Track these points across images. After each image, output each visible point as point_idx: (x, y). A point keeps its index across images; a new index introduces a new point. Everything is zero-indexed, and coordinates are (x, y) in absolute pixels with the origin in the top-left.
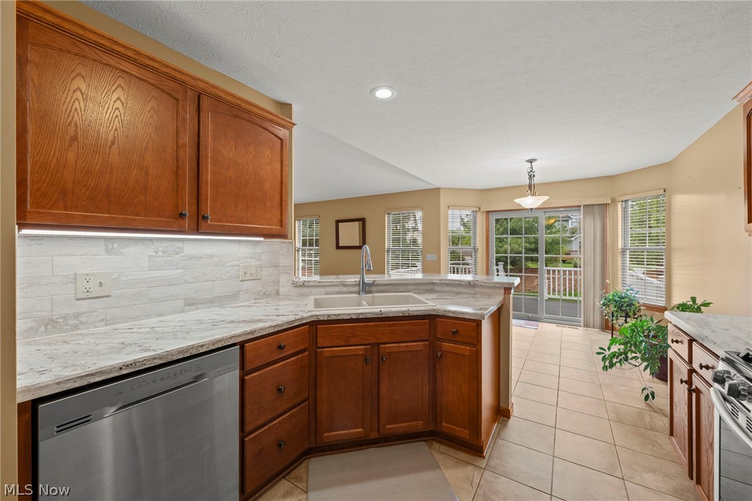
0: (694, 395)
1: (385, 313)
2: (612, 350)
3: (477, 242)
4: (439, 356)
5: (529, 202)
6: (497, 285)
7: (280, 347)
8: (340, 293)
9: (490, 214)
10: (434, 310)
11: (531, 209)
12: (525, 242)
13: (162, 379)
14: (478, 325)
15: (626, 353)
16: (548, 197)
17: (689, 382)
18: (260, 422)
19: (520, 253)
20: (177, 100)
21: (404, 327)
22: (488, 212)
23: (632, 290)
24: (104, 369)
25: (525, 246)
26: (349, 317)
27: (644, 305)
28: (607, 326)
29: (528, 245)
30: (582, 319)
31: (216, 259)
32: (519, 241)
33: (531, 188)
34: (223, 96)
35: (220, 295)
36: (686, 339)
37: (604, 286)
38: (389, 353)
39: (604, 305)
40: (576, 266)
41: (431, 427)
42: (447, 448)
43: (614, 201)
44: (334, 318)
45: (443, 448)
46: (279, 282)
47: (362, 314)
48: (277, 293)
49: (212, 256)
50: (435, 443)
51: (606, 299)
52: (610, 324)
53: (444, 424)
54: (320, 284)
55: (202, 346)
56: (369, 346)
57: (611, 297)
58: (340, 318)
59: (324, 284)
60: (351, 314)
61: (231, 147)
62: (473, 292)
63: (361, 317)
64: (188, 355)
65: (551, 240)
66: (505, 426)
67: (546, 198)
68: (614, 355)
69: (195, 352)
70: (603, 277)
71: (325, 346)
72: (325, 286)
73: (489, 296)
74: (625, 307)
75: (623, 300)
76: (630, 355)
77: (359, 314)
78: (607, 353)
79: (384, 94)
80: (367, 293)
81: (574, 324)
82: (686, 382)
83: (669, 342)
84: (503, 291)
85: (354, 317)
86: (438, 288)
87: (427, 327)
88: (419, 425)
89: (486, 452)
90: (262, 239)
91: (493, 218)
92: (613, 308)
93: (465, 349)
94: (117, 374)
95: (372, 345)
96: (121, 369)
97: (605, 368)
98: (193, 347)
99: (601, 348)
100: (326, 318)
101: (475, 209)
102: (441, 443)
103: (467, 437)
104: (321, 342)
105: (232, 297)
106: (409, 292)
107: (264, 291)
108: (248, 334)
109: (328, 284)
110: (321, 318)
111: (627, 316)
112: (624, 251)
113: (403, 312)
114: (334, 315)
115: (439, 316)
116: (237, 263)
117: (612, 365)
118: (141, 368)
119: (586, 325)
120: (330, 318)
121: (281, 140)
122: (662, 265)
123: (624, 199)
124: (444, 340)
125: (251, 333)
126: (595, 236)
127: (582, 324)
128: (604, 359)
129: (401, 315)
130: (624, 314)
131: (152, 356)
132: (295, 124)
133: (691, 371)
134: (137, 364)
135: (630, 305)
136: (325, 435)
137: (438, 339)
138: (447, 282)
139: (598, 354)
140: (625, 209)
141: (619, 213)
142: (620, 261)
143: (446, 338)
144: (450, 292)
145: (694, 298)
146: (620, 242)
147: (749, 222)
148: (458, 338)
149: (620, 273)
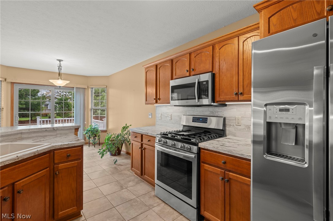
0: (143, 151)
1: (21, 157)
4: (57, 173)
5: (60, 83)
10: (52, 147)
11: (60, 87)
16: (69, 82)
17: (141, 148)
22: (14, 83)
23: (96, 125)
27: (101, 130)
33: (60, 74)
39: (86, 133)
40: (50, 118)
51: (87, 131)
52: (88, 141)
53: (60, 213)
56: (6, 188)
57: (89, 129)
62: (55, 134)
65: (36, 103)
67: (68, 82)
68: (104, 151)
70: (84, 121)
74: (95, 133)
75: (95, 130)
84: (74, 130)
87: (48, 158)
89: (82, 213)
92: (90, 133)
95: (8, 186)
101: (1, 79)
103: (76, 210)
111: (95, 136)
112: (91, 110)
113: (34, 153)
115: (55, 150)
117: (103, 155)
122: (105, 114)
123: (91, 87)
124: (59, 163)
126: (80, 102)
129: (33, 155)
133: (142, 144)
135: (97, 131)
137: (55, 164)
138: (35, 130)
139: (98, 152)
140: (92, 91)
141: (90, 93)
142: (90, 114)
143: (62, 161)
144: (37, 136)
145: (126, 124)
146: (90, 105)
147: (146, 101)
148: (70, 159)
149: (90, 119)
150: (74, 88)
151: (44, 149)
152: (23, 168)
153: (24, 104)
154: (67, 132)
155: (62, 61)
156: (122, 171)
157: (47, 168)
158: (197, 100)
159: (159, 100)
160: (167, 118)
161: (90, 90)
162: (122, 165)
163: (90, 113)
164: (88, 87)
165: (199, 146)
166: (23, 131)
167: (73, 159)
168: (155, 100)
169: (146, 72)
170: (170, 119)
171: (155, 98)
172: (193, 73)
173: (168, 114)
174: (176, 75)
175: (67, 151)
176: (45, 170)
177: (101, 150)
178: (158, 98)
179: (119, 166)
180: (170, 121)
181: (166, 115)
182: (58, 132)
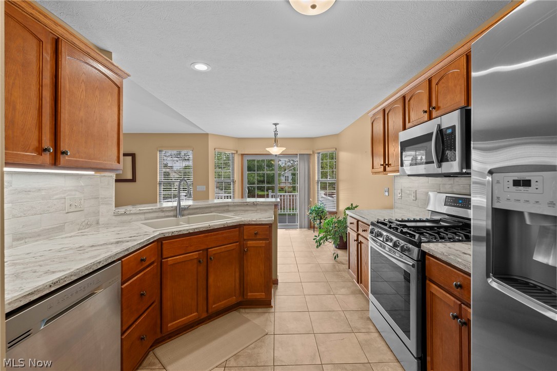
0: (359, 245)
1: (212, 226)
2: (320, 237)
3: (235, 176)
4: (246, 250)
5: (275, 150)
6: (271, 203)
7: (142, 260)
8: (157, 218)
9: (244, 156)
10: (242, 221)
11: (276, 155)
12: (257, 176)
13: (77, 292)
14: (270, 227)
15: (326, 237)
16: (285, 148)
17: (357, 240)
18: (130, 323)
19: (254, 184)
20: (40, 40)
21: (224, 235)
22: (242, 155)
23: (323, 203)
24: (39, 287)
25: (257, 179)
26: (187, 232)
27: (328, 212)
28: (311, 227)
29: (259, 178)
30: (298, 224)
31: (43, 193)
32: (253, 175)
33: (276, 141)
34: (77, 43)
35: (47, 227)
36: (355, 221)
37: (309, 203)
38: (215, 254)
39: (310, 213)
41: (240, 299)
42: (250, 310)
43: (314, 152)
44: (176, 234)
45: (247, 310)
46: (99, 212)
47: (196, 228)
48: (98, 223)
49: (40, 190)
50: (241, 310)
51: (311, 210)
52: (313, 225)
53: (249, 294)
54: (142, 211)
55: (100, 262)
56: (201, 252)
57: (313, 209)
58: (181, 233)
59: (145, 211)
60: (189, 229)
61: (82, 90)
63: (196, 231)
64: (91, 271)
66: (277, 289)
68: (321, 239)
69: (95, 268)
70: (309, 198)
71: (169, 256)
72: (145, 213)
73: (266, 211)
74: (320, 214)
75: (319, 210)
76: (328, 237)
77: (194, 229)
78: (318, 238)
79: (201, 67)
80: (183, 215)
81: (294, 228)
82: (356, 240)
83: (348, 224)
84: (274, 207)
85: (191, 231)
86: (231, 209)
87: (238, 233)
88: (233, 300)
89: (272, 304)
90: (92, 173)
91: (246, 159)
92: (314, 215)
93: (262, 243)
94: (48, 292)
95: (203, 250)
96: (50, 286)
97: (317, 247)
98: (94, 264)
99: (315, 236)
100: (170, 235)
101: (233, 152)
102: (245, 308)
103: (264, 297)
104: (165, 254)
105: (60, 229)
106: (211, 213)
107: (86, 222)
108: (126, 250)
109: (148, 211)
110: (167, 235)
111: (321, 219)
113: (224, 224)
114: (177, 231)
115: (245, 225)
116: (63, 196)
117: (320, 244)
118: (63, 285)
119: (301, 227)
120: (173, 235)
121: (119, 88)
122: (335, 189)
123: (318, 152)
124: (248, 240)
125: (127, 250)
126: (305, 173)
127: (298, 227)
128: (316, 242)
129: (222, 226)
130: (319, 218)
131: (68, 274)
132: (129, 76)
133: (358, 235)
134: (61, 281)
135: (323, 212)
136: (169, 325)
137: (244, 240)
138: (238, 204)
139: (314, 239)
140: (318, 157)
141: (316, 159)
142: (316, 188)
143: (250, 238)
144: (240, 210)
145: (352, 204)
146: (316, 176)
147: (373, 168)
148: (258, 237)
149: (316, 195)
150: (297, 154)
151: (233, 222)
152: (215, 237)
153: (262, 176)
154: (266, 208)
155: (278, 124)
156: (339, 271)
157: (237, 242)
158: (435, 165)
159: (388, 167)
160: (410, 196)
161: (316, 156)
162: (343, 264)
163: (316, 186)
164: (313, 152)
165: (422, 249)
166: (229, 204)
167: (261, 238)
168: (382, 167)
169: (372, 124)
170: (413, 199)
171: (382, 163)
172: (434, 114)
173: (410, 189)
174: (409, 122)
175: (255, 228)
176: (235, 244)
177: (317, 237)
178: (387, 163)
179: (339, 265)
180: (414, 201)
181: (408, 192)
182: (258, 207)
